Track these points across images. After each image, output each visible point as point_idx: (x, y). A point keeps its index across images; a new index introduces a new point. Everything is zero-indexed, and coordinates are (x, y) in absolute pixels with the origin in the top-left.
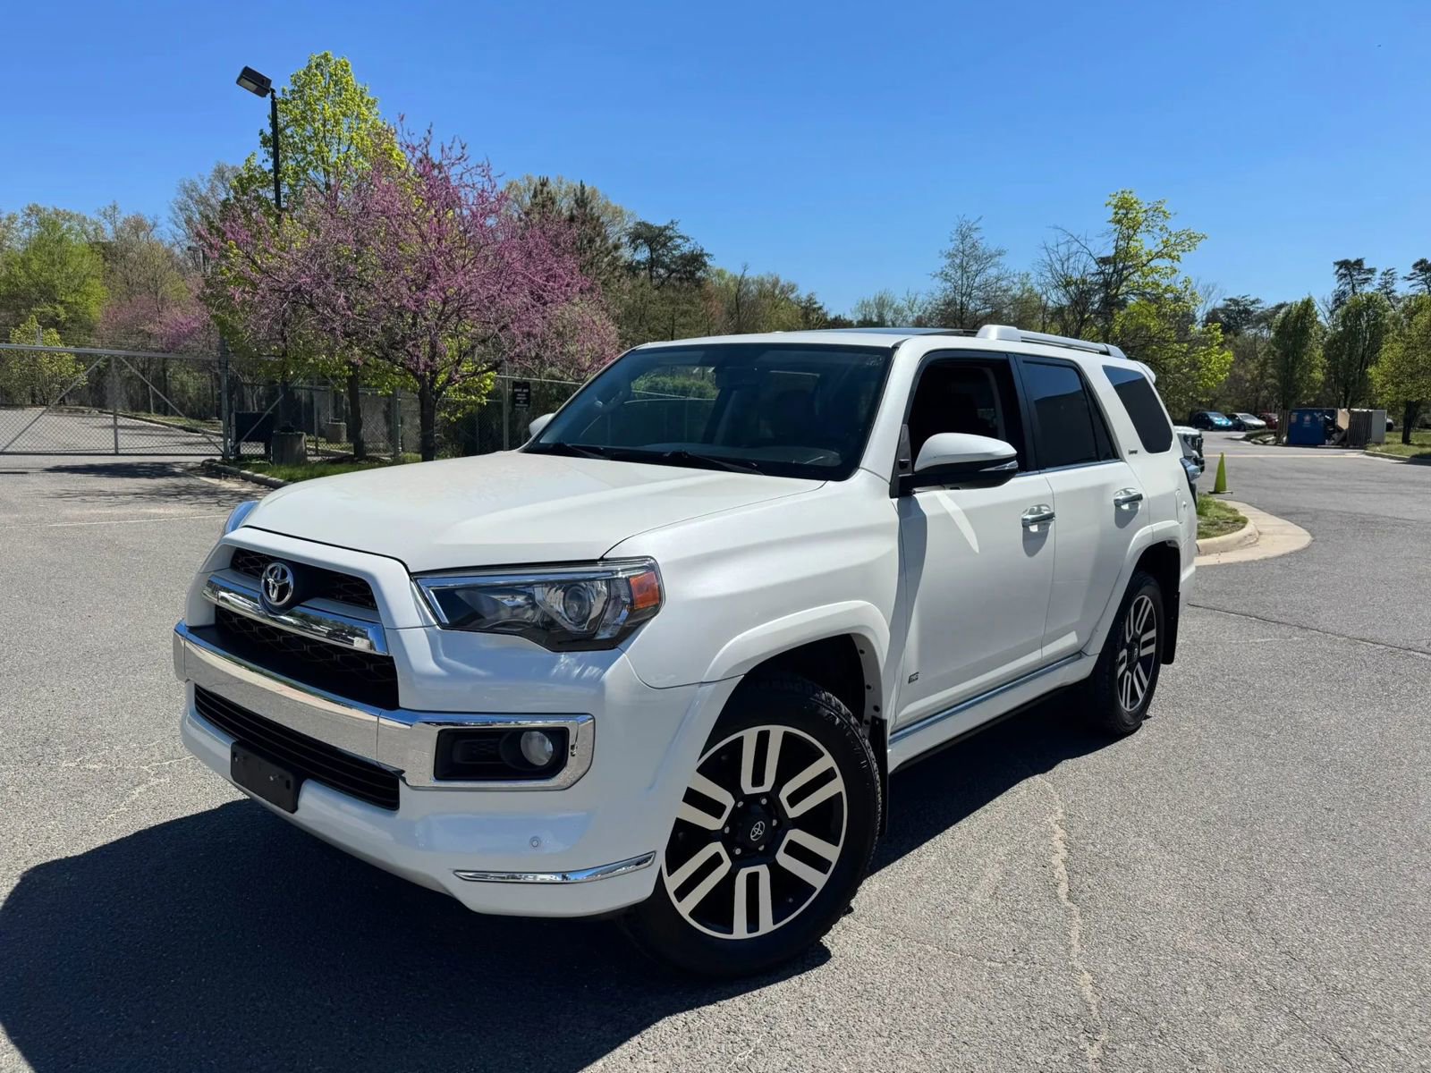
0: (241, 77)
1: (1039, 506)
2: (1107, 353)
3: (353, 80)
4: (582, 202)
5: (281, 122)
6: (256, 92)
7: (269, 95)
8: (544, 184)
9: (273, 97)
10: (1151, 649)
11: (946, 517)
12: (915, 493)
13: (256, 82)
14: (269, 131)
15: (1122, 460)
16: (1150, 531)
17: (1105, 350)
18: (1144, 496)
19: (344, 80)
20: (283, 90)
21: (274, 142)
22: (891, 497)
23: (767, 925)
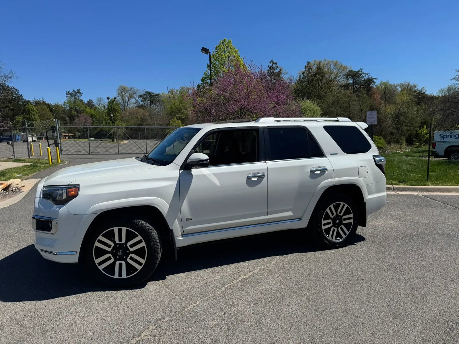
0: (202, 50)
1: (258, 172)
2: (338, 121)
3: (232, 45)
4: (319, 68)
5: (212, 61)
6: (206, 53)
7: (209, 54)
8: (308, 64)
9: (210, 54)
10: (352, 221)
11: (204, 176)
12: (192, 169)
13: (205, 50)
14: (209, 64)
15: (326, 157)
16: (334, 180)
17: (337, 119)
18: (328, 169)
19: (229, 46)
20: (213, 52)
21: (210, 67)
22: (180, 170)
23: (124, 276)
